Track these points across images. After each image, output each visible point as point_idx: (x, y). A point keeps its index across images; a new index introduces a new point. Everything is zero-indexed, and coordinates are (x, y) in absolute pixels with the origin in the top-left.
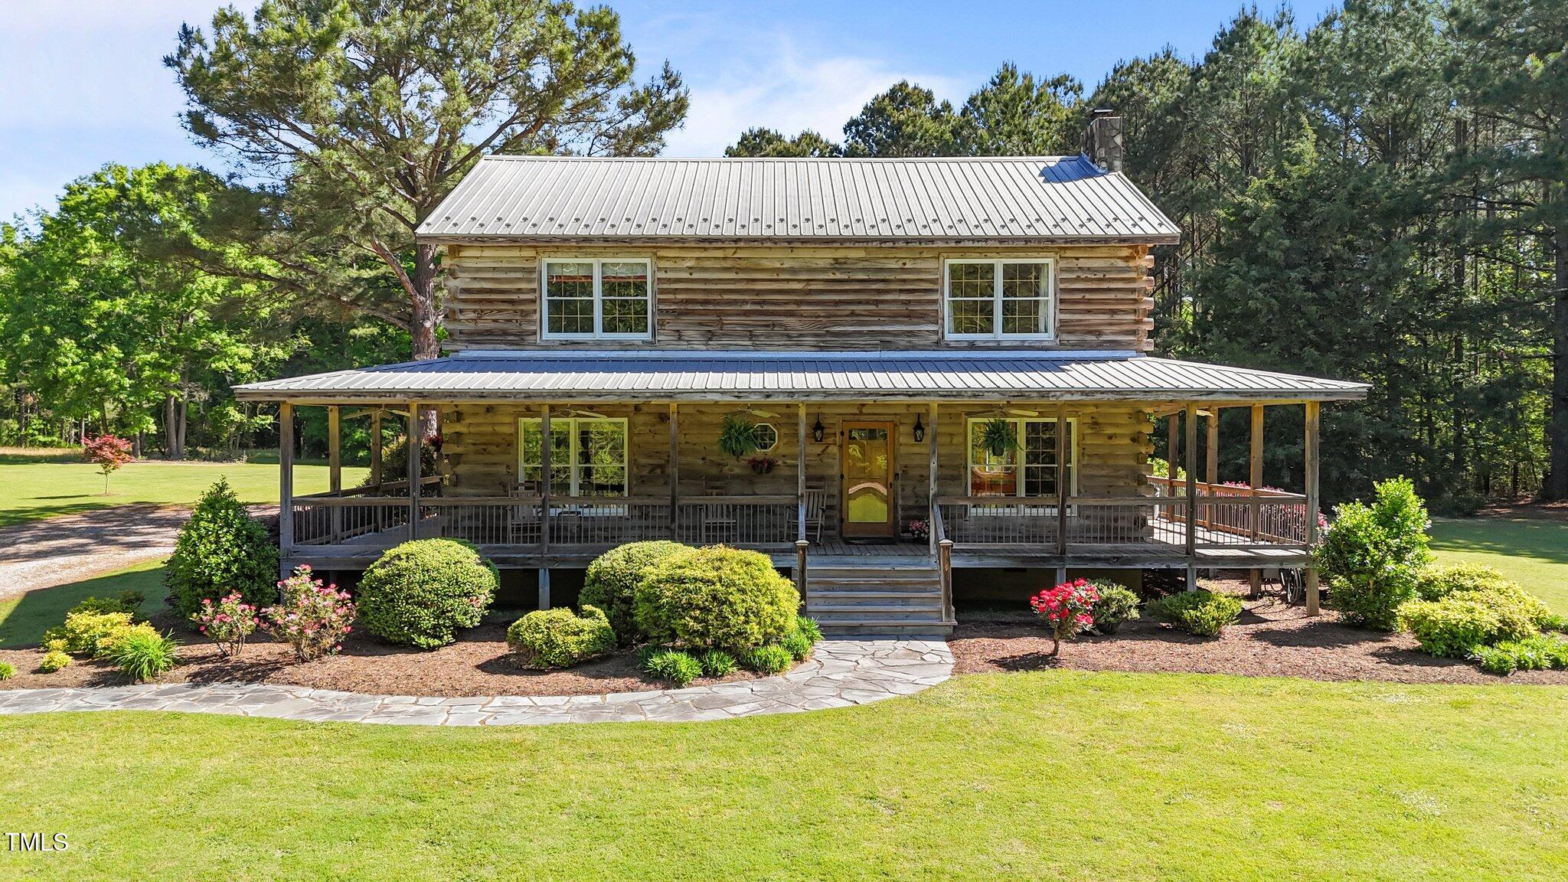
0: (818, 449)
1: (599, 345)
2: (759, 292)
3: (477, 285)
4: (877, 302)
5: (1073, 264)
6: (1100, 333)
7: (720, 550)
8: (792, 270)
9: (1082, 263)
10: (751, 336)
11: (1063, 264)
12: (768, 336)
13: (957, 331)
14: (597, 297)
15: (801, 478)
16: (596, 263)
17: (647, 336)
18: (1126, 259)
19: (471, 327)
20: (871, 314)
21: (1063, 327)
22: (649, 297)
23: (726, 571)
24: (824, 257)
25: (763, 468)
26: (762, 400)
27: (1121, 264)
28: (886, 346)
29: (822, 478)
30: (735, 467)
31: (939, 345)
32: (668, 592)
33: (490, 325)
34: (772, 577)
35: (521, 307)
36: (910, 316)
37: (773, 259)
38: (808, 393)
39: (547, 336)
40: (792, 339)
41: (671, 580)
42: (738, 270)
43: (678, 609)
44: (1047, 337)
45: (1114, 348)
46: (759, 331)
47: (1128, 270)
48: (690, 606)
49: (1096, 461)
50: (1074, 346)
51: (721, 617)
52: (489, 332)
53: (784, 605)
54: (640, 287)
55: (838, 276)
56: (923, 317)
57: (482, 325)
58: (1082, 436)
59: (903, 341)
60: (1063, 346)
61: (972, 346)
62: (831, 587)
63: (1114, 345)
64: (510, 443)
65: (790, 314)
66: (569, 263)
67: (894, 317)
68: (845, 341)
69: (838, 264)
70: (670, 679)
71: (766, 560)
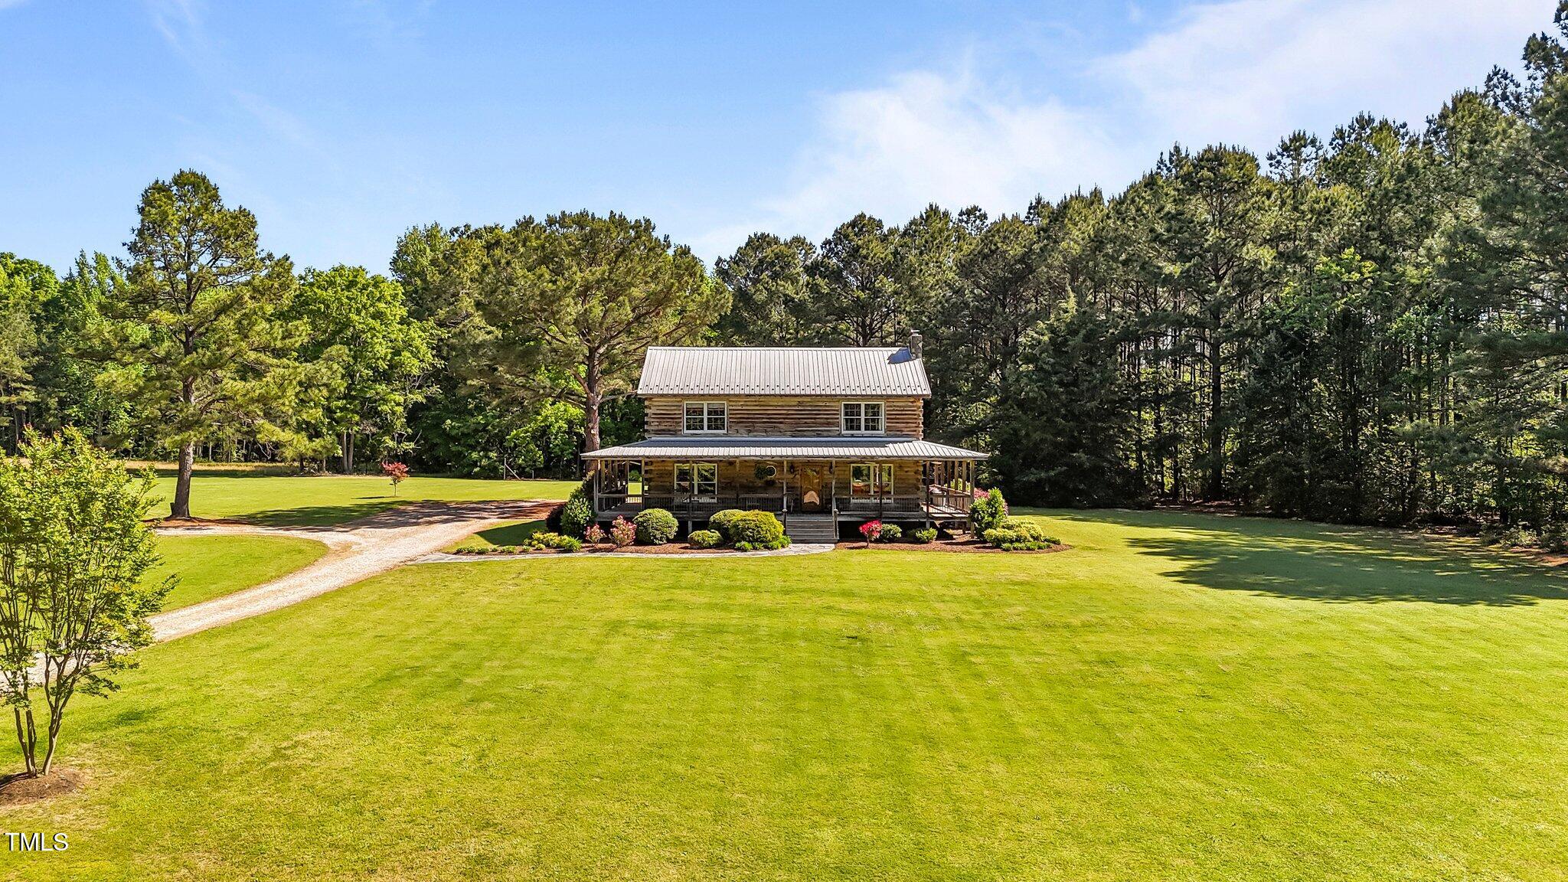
0: (792, 476)
1: (706, 435)
2: (769, 414)
3: (658, 412)
4: (815, 418)
5: (892, 404)
6: (902, 431)
7: (757, 511)
8: (782, 406)
9: (895, 404)
10: (766, 431)
11: (888, 404)
12: (772, 431)
13: (847, 429)
14: (705, 416)
15: (785, 488)
16: (705, 403)
17: (725, 432)
18: (912, 402)
19: (656, 428)
20: (813, 423)
21: (888, 429)
22: (726, 416)
23: (759, 517)
24: (794, 401)
25: (771, 484)
26: (770, 459)
27: (910, 404)
28: (819, 435)
29: (793, 488)
30: (759, 483)
31: (840, 435)
32: (741, 523)
33: (664, 428)
34: (774, 520)
35: (675, 419)
36: (828, 424)
37: (774, 402)
38: (787, 456)
39: (686, 431)
40: (782, 433)
41: (741, 520)
42: (761, 406)
43: (744, 529)
44: (882, 432)
45: (908, 437)
46: (769, 430)
47: (914, 407)
48: (748, 528)
49: (901, 481)
50: (892, 436)
51: (758, 531)
52: (664, 430)
53: (778, 529)
54: (723, 413)
55: (800, 408)
56: (833, 424)
57: (660, 428)
58: (895, 471)
59: (825, 434)
60: (888, 436)
61: (852, 436)
62: (795, 527)
63: (908, 436)
64: (671, 473)
65: (781, 423)
66: (695, 403)
67: (822, 425)
68: (801, 433)
69: (800, 404)
70: (743, 550)
71: (772, 514)
